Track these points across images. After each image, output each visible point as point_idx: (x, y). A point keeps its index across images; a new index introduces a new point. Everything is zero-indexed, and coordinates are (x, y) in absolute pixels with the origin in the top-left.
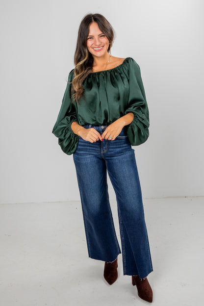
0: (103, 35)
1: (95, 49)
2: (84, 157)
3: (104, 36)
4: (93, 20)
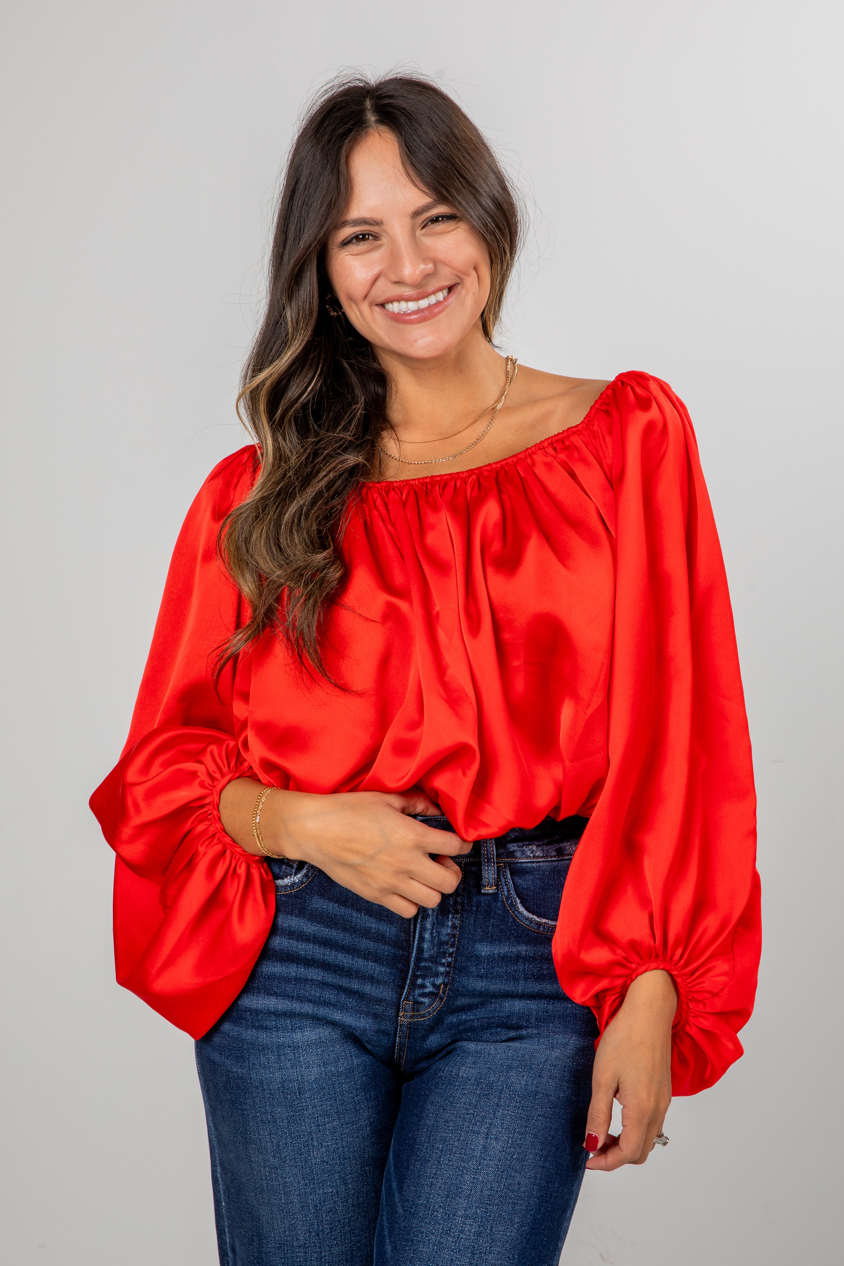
0: (441, 209)
1: (395, 307)
2: (283, 1038)
3: (450, 217)
4: (371, 117)
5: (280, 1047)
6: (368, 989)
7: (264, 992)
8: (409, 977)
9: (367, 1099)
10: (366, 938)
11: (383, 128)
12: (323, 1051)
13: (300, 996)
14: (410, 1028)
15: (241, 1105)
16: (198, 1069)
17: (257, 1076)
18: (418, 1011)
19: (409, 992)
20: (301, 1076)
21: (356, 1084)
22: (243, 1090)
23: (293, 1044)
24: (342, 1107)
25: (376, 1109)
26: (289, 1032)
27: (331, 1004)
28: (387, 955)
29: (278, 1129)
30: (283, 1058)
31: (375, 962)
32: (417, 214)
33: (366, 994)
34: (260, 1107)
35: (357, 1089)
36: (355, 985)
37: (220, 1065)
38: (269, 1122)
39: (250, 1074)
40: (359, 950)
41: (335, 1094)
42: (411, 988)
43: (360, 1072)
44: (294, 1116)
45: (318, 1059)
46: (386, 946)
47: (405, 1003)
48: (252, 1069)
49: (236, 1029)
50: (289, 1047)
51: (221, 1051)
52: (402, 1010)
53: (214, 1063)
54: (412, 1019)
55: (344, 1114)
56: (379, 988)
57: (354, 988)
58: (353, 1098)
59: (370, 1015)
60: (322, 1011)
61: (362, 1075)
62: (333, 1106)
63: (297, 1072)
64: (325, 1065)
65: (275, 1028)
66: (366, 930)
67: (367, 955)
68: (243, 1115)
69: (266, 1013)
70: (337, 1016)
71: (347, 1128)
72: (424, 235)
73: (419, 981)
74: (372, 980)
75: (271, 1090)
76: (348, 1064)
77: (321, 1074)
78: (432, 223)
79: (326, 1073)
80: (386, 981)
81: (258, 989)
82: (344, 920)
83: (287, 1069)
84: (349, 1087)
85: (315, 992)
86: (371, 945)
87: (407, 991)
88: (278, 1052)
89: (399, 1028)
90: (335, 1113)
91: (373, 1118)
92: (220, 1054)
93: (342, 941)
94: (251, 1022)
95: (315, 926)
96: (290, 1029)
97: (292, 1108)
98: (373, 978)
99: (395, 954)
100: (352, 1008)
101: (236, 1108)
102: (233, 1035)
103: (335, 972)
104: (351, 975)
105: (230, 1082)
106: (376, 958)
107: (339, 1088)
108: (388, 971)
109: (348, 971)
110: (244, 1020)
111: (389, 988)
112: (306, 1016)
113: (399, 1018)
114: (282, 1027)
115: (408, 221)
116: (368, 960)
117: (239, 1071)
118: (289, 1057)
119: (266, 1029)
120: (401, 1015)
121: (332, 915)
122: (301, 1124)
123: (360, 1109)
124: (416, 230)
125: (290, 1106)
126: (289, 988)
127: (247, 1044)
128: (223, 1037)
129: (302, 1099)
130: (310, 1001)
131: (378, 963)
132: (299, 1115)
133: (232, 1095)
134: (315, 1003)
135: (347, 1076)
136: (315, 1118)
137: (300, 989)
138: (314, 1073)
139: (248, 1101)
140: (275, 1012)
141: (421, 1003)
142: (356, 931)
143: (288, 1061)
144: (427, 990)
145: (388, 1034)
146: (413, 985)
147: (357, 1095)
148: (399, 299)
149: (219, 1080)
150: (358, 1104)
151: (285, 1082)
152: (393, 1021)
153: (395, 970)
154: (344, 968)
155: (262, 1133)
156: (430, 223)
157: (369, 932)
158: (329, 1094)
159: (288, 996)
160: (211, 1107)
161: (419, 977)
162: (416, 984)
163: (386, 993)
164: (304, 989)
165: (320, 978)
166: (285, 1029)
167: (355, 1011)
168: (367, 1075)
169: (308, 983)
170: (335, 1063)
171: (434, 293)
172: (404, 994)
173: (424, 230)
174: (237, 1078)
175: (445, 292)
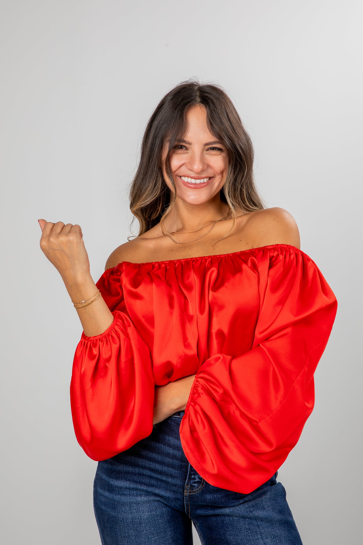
5: (131, 503)
6: (170, 480)
7: (124, 479)
8: (188, 475)
9: (170, 527)
10: (168, 457)
11: (202, 105)
12: (150, 505)
13: (141, 482)
14: (189, 497)
15: (114, 529)
16: (95, 512)
17: (121, 516)
18: (193, 490)
19: (188, 481)
20: (140, 516)
21: (165, 520)
22: (115, 522)
23: (137, 502)
24: (159, 530)
25: (174, 531)
26: (135, 497)
27: (154, 486)
28: (178, 465)
29: (131, 540)
30: (132, 508)
31: (173, 468)
32: (207, 144)
33: (169, 482)
34: (123, 530)
35: (165, 522)
36: (164, 478)
37: (105, 511)
38: (127, 537)
39: (118, 515)
40: (165, 463)
41: (156, 524)
42: (189, 480)
43: (167, 514)
44: (137, 534)
45: (147, 509)
46: (177, 461)
47: (187, 487)
48: (119, 513)
49: (111, 495)
50: (135, 503)
51: (105, 505)
52: (186, 490)
53: (102, 510)
54: (190, 493)
55: (160, 533)
56: (175, 480)
57: (164, 479)
58: (164, 526)
59: (171, 491)
60: (150, 489)
61: (167, 516)
62: (155, 530)
63: (138, 515)
64: (151, 512)
65: (129, 494)
66: (168, 453)
67: (168, 465)
68: (115, 533)
69: (125, 488)
70: (157, 491)
71: (161, 540)
72: (206, 154)
73: (193, 476)
74: (171, 476)
75: (127, 523)
76: (161, 511)
77: (149, 515)
78: (211, 150)
79: (151, 515)
80: (178, 477)
81: (122, 477)
82: (158, 449)
83: (134, 513)
84: (162, 521)
85: (147, 480)
86: (170, 460)
87: (187, 481)
88: (130, 506)
89: (185, 497)
90: (156, 533)
91: (173, 535)
92: (105, 506)
93: (157, 459)
94: (118, 492)
95: (146, 451)
96: (135, 495)
97: (137, 531)
98: (171, 475)
99: (181, 464)
100: (163, 488)
101: (113, 530)
102: (110, 498)
103: (155, 472)
104: (162, 474)
105: (109, 519)
106: (173, 466)
107: (157, 522)
108: (178, 472)
109: (160, 472)
110: (115, 491)
111: (179, 480)
112: (143, 490)
113: (185, 493)
114: (132, 494)
115: (202, 146)
116: (169, 467)
117: (113, 514)
118: (135, 508)
119: (125, 495)
120: (185, 492)
121: (153, 446)
122: (141, 538)
123: (167, 531)
124: (204, 151)
125: (136, 530)
126: (136, 478)
127: (116, 502)
128: (106, 499)
129: (141, 527)
130: (145, 484)
131: (174, 469)
132: (140, 534)
133: (111, 525)
134: (147, 485)
135: (161, 516)
136: (147, 535)
137: (140, 478)
138: (146, 515)
139: (117, 527)
140: (129, 488)
141: (194, 486)
142: (163, 454)
143: (135, 510)
144: (196, 480)
145: (180, 500)
146: (190, 479)
147: (165, 525)
148: (188, 177)
149: (105, 518)
150: (166, 529)
151: (133, 519)
152: (182, 494)
153: (182, 471)
154: (159, 470)
155: (124, 542)
156: (210, 149)
157: (169, 454)
158: (153, 525)
159: (135, 481)
160: (101, 530)
161: (192, 474)
162: (191, 478)
163: (178, 482)
164: (142, 479)
165: (149, 474)
166: (133, 495)
167: (165, 489)
168: (169, 516)
169: (144, 476)
170: (155, 510)
171: (203, 178)
172: (186, 482)
173: (207, 152)
174: (112, 517)
175: (208, 179)
